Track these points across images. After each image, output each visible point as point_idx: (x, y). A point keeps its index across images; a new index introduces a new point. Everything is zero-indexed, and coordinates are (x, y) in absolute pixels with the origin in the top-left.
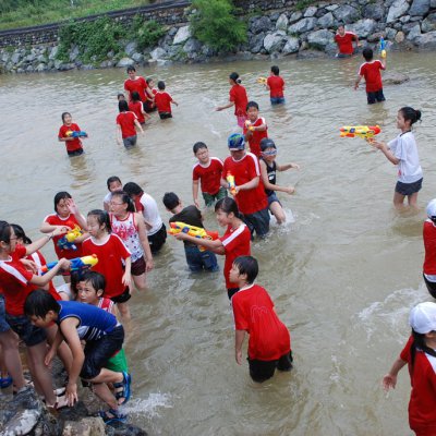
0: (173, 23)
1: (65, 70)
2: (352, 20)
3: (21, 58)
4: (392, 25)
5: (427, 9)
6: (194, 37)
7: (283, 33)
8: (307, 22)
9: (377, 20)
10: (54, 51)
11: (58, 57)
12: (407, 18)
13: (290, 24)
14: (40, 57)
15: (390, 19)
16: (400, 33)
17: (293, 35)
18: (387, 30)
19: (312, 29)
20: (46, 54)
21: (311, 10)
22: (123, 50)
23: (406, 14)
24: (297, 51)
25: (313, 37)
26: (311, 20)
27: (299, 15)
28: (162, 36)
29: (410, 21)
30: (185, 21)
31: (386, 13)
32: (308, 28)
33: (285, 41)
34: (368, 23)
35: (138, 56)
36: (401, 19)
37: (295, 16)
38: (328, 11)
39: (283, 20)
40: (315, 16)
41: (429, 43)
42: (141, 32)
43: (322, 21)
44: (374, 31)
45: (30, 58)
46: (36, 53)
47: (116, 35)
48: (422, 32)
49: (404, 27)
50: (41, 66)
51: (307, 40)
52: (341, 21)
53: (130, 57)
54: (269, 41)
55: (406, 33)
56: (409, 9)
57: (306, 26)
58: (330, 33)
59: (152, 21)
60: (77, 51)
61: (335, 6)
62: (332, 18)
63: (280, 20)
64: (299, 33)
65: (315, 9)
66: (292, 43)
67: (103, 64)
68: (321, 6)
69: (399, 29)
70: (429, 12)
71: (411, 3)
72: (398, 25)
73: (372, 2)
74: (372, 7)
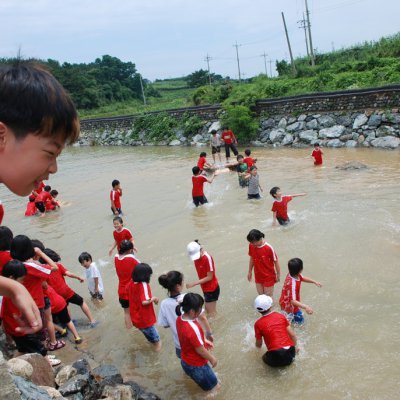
0: (209, 119)
1: (135, 145)
2: (330, 125)
3: (107, 136)
4: (356, 131)
5: (379, 123)
6: (223, 129)
7: (283, 130)
8: (300, 124)
9: (346, 127)
10: (130, 132)
11: (132, 136)
12: (366, 127)
13: (288, 125)
14: (120, 136)
15: (355, 126)
16: (362, 136)
17: (290, 132)
18: (353, 133)
19: (303, 129)
20: (124, 134)
21: (303, 117)
22: (175, 134)
23: (366, 124)
24: (291, 143)
25: (303, 135)
26: (302, 123)
27: (294, 119)
28: (201, 128)
29: (368, 129)
30: (217, 118)
31: (353, 122)
33: (284, 136)
34: (340, 128)
35: (184, 139)
36: (362, 127)
37: (292, 120)
38: (314, 118)
39: (283, 121)
40: (305, 120)
42: (187, 123)
43: (309, 124)
44: (343, 133)
45: (113, 136)
46: (118, 133)
47: (171, 125)
48: (376, 137)
49: (365, 132)
50: (120, 142)
51: (298, 136)
52: (322, 125)
53: (179, 139)
54: (273, 134)
55: (366, 137)
56: (368, 121)
57: (299, 127)
58: (315, 132)
59: (195, 117)
60: (144, 133)
61: (319, 115)
62: (316, 123)
63: (281, 122)
64: (293, 131)
65: (305, 116)
66: (289, 137)
67: (160, 143)
68: (309, 114)
69: (361, 134)
70: (381, 124)
71: (369, 117)
72: (360, 131)
73: (343, 115)
74: (343, 118)
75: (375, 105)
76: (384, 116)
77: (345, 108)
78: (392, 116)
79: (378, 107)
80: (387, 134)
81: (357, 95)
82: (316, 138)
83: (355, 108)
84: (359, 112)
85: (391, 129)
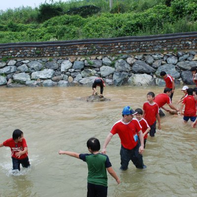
2: (40, 69)
4: (65, 73)
5: (83, 67)
8: (11, 68)
9: (55, 70)
12: (73, 70)
15: (63, 69)
16: (70, 77)
17: (2, 75)
18: (62, 75)
19: (14, 72)
21: (12, 62)
23: (71, 68)
24: (6, 84)
25: (16, 77)
26: (13, 67)
27: (4, 64)
29: (74, 72)
31: (60, 67)
32: (12, 71)
34: (50, 71)
36: (69, 70)
37: (2, 64)
38: (23, 63)
40: (15, 65)
41: (88, 83)
43: (19, 68)
44: (54, 75)
48: (83, 77)
49: (72, 74)
51: (12, 78)
52: (33, 69)
55: (74, 77)
56: (72, 66)
57: (10, 70)
58: (28, 75)
61: (27, 61)
62: (26, 67)
64: (6, 74)
65: (15, 62)
68: (18, 60)
69: (69, 75)
70: (85, 67)
71: (73, 63)
72: (67, 73)
73: (50, 61)
74: (50, 63)
75: (77, 54)
76: (86, 62)
77: (51, 55)
78: (92, 62)
79: (79, 55)
80: (91, 75)
81: (61, 46)
82: (29, 79)
83: (60, 56)
84: (64, 59)
85: (93, 71)
